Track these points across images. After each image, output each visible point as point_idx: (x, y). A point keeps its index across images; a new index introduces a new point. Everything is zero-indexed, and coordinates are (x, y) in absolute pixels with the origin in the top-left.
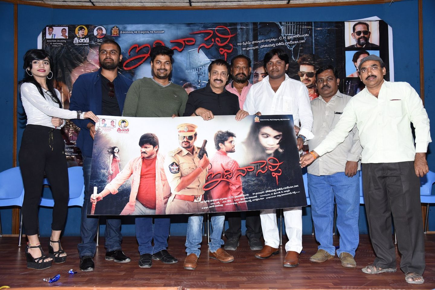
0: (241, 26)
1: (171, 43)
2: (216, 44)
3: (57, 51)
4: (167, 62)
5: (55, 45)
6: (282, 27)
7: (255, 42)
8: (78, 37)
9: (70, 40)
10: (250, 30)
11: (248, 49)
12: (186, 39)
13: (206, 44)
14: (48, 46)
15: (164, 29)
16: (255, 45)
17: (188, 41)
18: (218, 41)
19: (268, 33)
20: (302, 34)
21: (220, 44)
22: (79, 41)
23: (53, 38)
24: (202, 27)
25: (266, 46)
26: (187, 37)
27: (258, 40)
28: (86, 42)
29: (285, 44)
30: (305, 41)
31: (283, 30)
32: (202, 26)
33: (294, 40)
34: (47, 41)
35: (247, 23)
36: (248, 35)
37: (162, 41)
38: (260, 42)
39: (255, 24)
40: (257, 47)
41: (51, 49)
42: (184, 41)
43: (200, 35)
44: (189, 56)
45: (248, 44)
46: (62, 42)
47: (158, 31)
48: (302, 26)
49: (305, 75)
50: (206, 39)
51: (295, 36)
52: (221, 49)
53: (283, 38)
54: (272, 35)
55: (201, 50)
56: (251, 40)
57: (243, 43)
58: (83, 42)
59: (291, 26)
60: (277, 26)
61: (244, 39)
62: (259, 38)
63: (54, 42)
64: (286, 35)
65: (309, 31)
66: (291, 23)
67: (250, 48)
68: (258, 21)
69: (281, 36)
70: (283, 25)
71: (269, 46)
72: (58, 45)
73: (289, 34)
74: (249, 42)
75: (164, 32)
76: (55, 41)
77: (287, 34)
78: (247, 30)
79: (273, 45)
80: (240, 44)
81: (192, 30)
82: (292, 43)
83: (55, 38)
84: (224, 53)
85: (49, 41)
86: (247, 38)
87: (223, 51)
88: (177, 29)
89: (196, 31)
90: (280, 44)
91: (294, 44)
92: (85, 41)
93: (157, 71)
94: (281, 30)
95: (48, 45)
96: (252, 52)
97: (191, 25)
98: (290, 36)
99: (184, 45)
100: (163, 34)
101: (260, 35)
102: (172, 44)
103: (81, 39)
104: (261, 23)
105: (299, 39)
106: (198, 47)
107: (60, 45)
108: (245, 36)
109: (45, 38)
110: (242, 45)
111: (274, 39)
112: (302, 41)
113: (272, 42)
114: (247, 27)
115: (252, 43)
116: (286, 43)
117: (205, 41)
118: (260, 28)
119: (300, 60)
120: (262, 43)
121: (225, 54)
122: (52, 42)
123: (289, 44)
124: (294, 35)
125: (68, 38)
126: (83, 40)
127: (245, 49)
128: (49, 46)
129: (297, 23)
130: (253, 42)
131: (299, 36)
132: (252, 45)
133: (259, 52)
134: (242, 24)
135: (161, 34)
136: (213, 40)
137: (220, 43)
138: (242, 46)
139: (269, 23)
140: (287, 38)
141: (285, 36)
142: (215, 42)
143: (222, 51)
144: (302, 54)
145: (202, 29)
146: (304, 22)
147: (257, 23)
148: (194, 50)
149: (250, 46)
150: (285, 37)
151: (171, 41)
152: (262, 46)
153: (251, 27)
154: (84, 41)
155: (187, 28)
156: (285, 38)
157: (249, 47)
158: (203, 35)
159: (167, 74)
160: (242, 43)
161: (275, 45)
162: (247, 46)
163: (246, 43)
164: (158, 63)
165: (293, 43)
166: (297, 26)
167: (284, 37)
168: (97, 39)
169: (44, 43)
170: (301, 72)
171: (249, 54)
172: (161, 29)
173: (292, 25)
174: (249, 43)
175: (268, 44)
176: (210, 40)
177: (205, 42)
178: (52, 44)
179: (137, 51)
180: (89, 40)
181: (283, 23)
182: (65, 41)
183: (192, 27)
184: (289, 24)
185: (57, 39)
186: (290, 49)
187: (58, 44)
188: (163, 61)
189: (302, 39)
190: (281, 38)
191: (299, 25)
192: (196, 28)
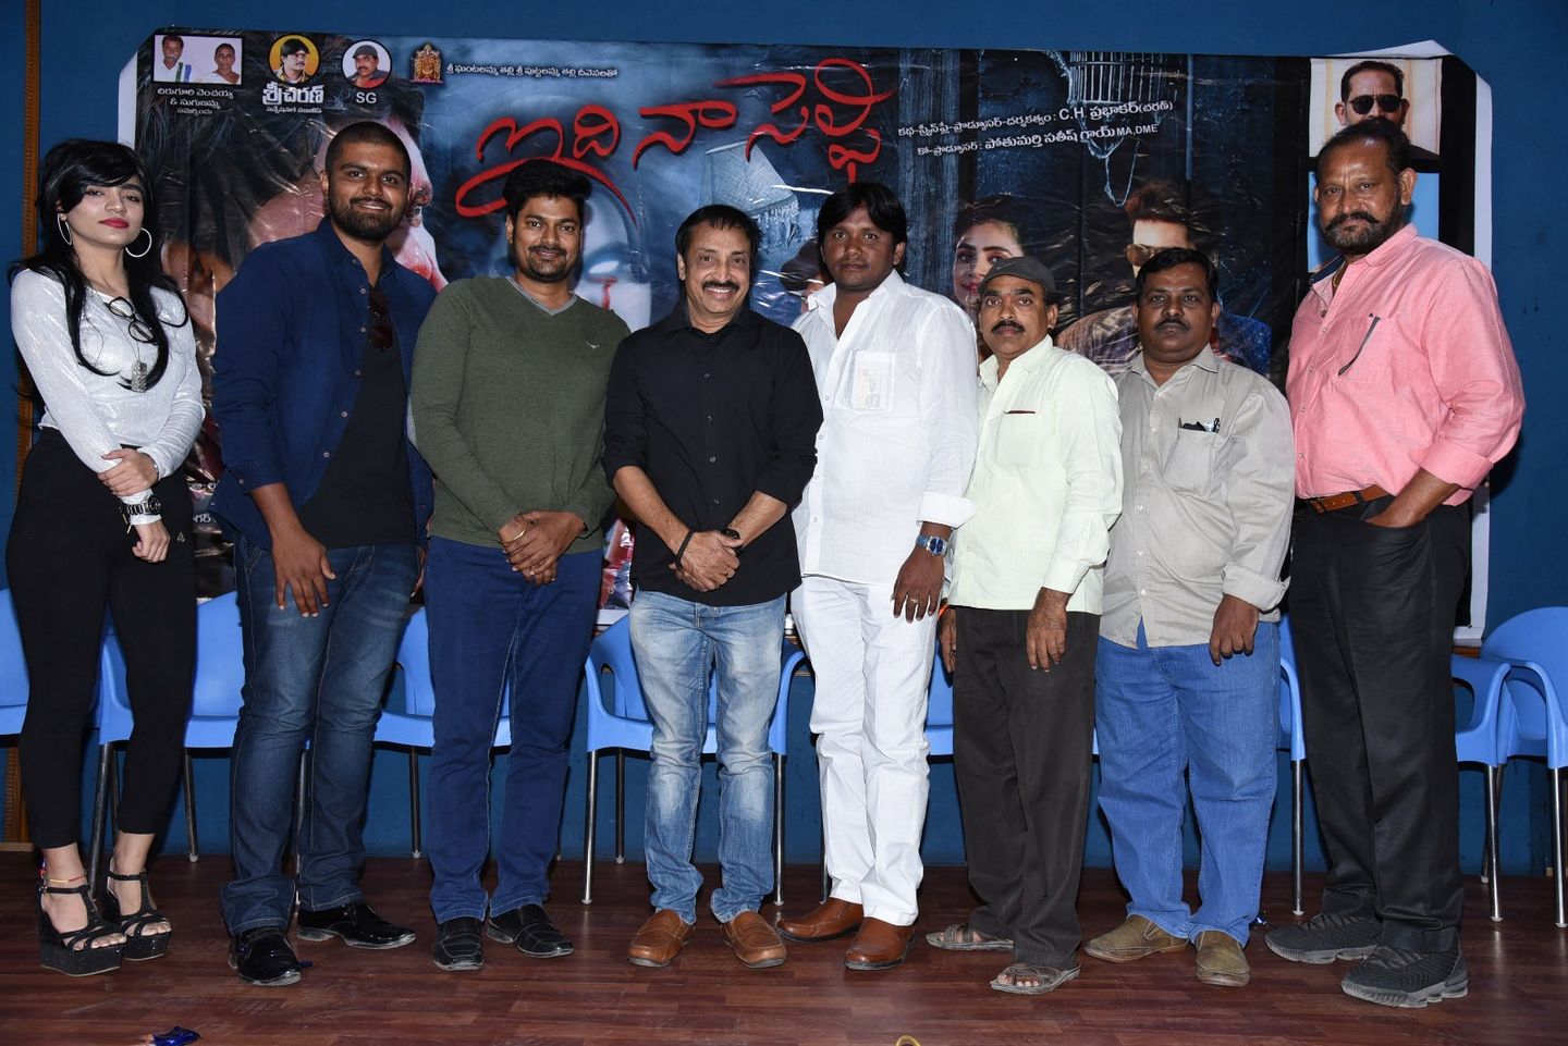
0: (915, 62)
1: (643, 116)
2: (818, 127)
3: (197, 130)
4: (567, 224)
5: (191, 107)
6: (1069, 73)
7: (967, 125)
8: (279, 81)
9: (247, 93)
10: (949, 81)
11: (939, 151)
12: (700, 106)
13: (778, 128)
14: (159, 111)
15: (618, 63)
16: (966, 137)
17: (707, 113)
18: (823, 116)
19: (1017, 92)
20: (1144, 102)
21: (830, 130)
22: (283, 96)
23: (182, 80)
24: (764, 62)
25: (1008, 142)
26: (707, 97)
27: (976, 119)
28: (312, 101)
29: (1079, 138)
30: (1158, 128)
31: (1076, 84)
32: (766, 57)
33: (1117, 121)
34: (159, 91)
35: (938, 50)
36: (939, 96)
37: (610, 107)
38: (983, 125)
39: (967, 55)
40: (973, 145)
41: (172, 124)
42: (694, 113)
43: (754, 92)
44: (712, 172)
45: (939, 132)
46: (216, 99)
47: (594, 69)
48: (1147, 70)
50: (777, 107)
51: (1119, 109)
52: (833, 148)
53: (1072, 113)
54: (1031, 99)
55: (756, 152)
56: (951, 118)
57: (921, 127)
58: (299, 101)
59: (1107, 69)
60: (1052, 66)
61: (924, 113)
62: (983, 111)
63: (186, 96)
64: (1085, 101)
65: (1172, 88)
66: (1107, 58)
67: (945, 149)
68: (981, 44)
69: (1068, 106)
70: (1074, 64)
71: (1020, 143)
72: (199, 108)
73: (1096, 98)
74: (942, 124)
75: (615, 73)
76: (188, 92)
77: (1088, 98)
78: (937, 77)
79: (1034, 140)
80: (910, 132)
81: (726, 69)
82: (1106, 133)
83: (191, 80)
84: (847, 163)
85: (165, 92)
86: (934, 110)
87: (842, 156)
88: (669, 64)
89: (739, 76)
90: (1060, 136)
91: (1115, 139)
92: (309, 99)
93: (528, 252)
94: (1066, 80)
95: (162, 106)
96: (952, 162)
97: (722, 51)
98: (1101, 106)
99: (692, 129)
100: (612, 83)
101: (985, 98)
102: (646, 120)
103: (291, 89)
104: (990, 53)
105: (1134, 120)
106: (744, 137)
107: (207, 107)
108: (928, 102)
109: (149, 78)
110: (917, 134)
111: (1037, 118)
112: (1147, 129)
113: (1032, 129)
114: (938, 68)
115: (956, 129)
116: (1085, 135)
117: (776, 114)
118: (988, 71)
119: (1135, 200)
120: (994, 133)
121: (851, 169)
122: (178, 97)
123: (1095, 138)
124: (1117, 105)
125: (239, 82)
126: (300, 91)
127: (926, 150)
128: (167, 109)
129: (1129, 56)
130: (959, 127)
131: (1133, 109)
132: (953, 138)
133: (981, 163)
134: (917, 53)
135: (605, 83)
136: (804, 111)
137: (834, 126)
138: (917, 140)
139: (1021, 54)
140: (1087, 112)
141: (1079, 105)
142: (811, 119)
143: (837, 156)
145: (767, 69)
146: (1156, 55)
147: (978, 51)
148: (729, 149)
149: (946, 140)
150: (1081, 112)
151: (642, 109)
152: (993, 141)
153: (951, 66)
154: (303, 96)
155: (706, 61)
156: (1079, 115)
157: (943, 145)
158: (766, 89)
159: (564, 265)
160: (916, 128)
161: (1043, 138)
162: (937, 140)
163: (930, 128)
164: (534, 224)
165: (1111, 133)
166: (1128, 68)
167: (1079, 110)
168: (354, 90)
169: (148, 98)
170: (1138, 249)
171: (942, 169)
172: (606, 63)
173: (1109, 66)
174: (945, 130)
175: (1013, 136)
176: (793, 112)
177: (775, 119)
178: (179, 106)
179: (510, 144)
180: (322, 92)
181: (1076, 58)
182: (230, 95)
183: (724, 61)
184: (1097, 59)
185: (196, 86)
186: (1099, 157)
187: (201, 103)
188: (553, 218)
189: (1147, 118)
190: (1064, 114)
191: (1138, 66)
192: (740, 62)
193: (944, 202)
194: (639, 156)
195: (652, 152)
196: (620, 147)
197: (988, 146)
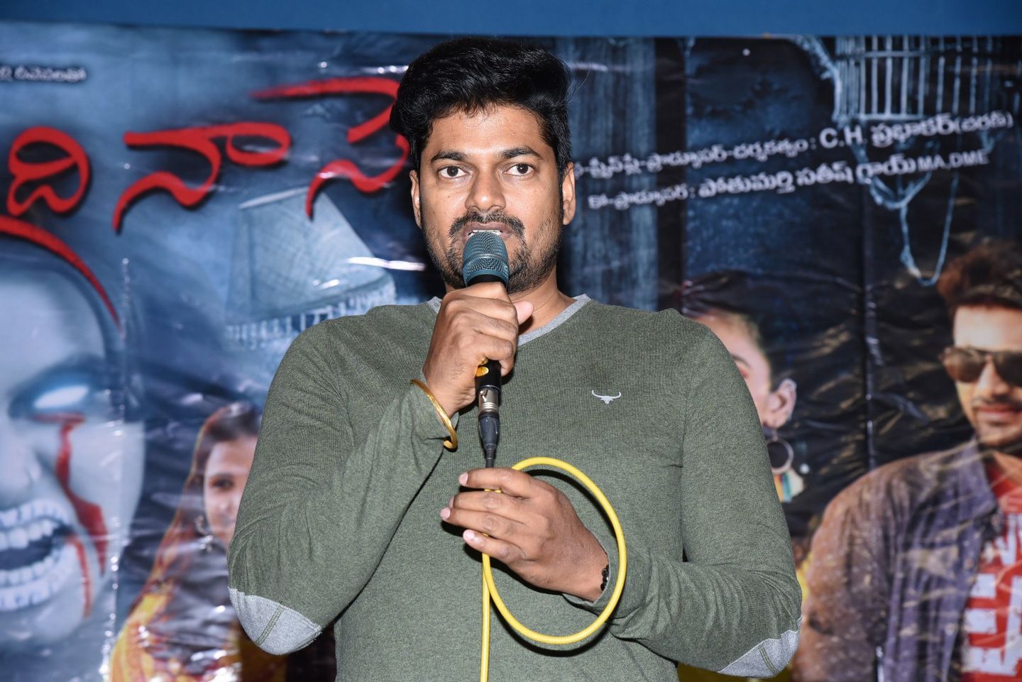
0: (582, 59)
1: (132, 147)
4: (520, 159)
6: (835, 72)
7: (670, 159)
10: (638, 89)
11: (623, 201)
12: (229, 132)
13: (359, 167)
15: (86, 58)
16: (668, 177)
17: (239, 143)
19: (749, 105)
20: (964, 114)
24: (335, 60)
25: (736, 185)
26: (242, 116)
27: (683, 149)
29: (854, 176)
30: (990, 156)
31: (847, 90)
32: (337, 51)
33: (917, 147)
35: (618, 39)
36: (622, 113)
37: (72, 132)
38: (695, 159)
39: (666, 47)
40: (680, 191)
42: (220, 143)
43: (318, 108)
44: (250, 239)
45: (624, 171)
47: (43, 68)
48: (967, 63)
49: (988, 372)
50: (357, 134)
51: (921, 128)
53: (841, 136)
54: (774, 116)
55: (325, 205)
56: (643, 147)
57: (594, 162)
59: (898, 63)
60: (807, 62)
61: (599, 141)
62: (693, 135)
64: (863, 117)
65: (1010, 92)
66: (898, 45)
67: (635, 198)
68: (689, 28)
69: (834, 125)
70: (843, 57)
71: (757, 186)
73: (881, 109)
74: (628, 158)
75: (81, 74)
77: (868, 111)
78: (617, 83)
79: (781, 181)
81: (271, 71)
82: (900, 166)
86: (615, 135)
88: (175, 62)
89: (294, 82)
90: (824, 174)
91: (916, 176)
94: (830, 85)
96: (646, 219)
97: (265, 43)
98: (890, 124)
99: (216, 168)
100: (76, 93)
101: (698, 115)
102: (136, 155)
104: (704, 44)
105: (946, 144)
106: (305, 181)
108: (605, 123)
111: (784, 146)
112: (970, 159)
113: (777, 163)
114: (619, 68)
115: (651, 165)
116: (865, 172)
117: (354, 144)
118: (700, 72)
119: (954, 274)
120: (712, 170)
123: (882, 176)
124: (918, 122)
127: (602, 201)
129: (935, 41)
130: (656, 162)
131: (945, 127)
132: (645, 180)
133: (694, 219)
134: (585, 46)
135: (62, 91)
138: (587, 185)
139: (755, 44)
140: (867, 134)
141: (854, 124)
144: (967, 237)
145: (339, 71)
146: (982, 40)
147: (683, 40)
148: (279, 202)
149: (634, 183)
150: (858, 134)
151: (128, 135)
152: (712, 184)
153: (640, 65)
155: (238, 58)
156: (854, 140)
157: (630, 191)
158: (339, 105)
160: (586, 163)
161: (795, 178)
162: (620, 183)
163: (607, 164)
165: (909, 167)
166: (933, 64)
167: (853, 130)
170: (961, 351)
171: (629, 230)
172: (64, 58)
173: (901, 59)
174: (632, 167)
175: (746, 176)
177: (354, 153)
181: (845, 47)
183: (268, 58)
184: (882, 47)
186: (892, 206)
189: (969, 141)
190: (829, 138)
191: (951, 58)
192: (295, 60)
193: (634, 283)
194: (123, 213)
195: (147, 207)
196: (92, 197)
197: (704, 192)
